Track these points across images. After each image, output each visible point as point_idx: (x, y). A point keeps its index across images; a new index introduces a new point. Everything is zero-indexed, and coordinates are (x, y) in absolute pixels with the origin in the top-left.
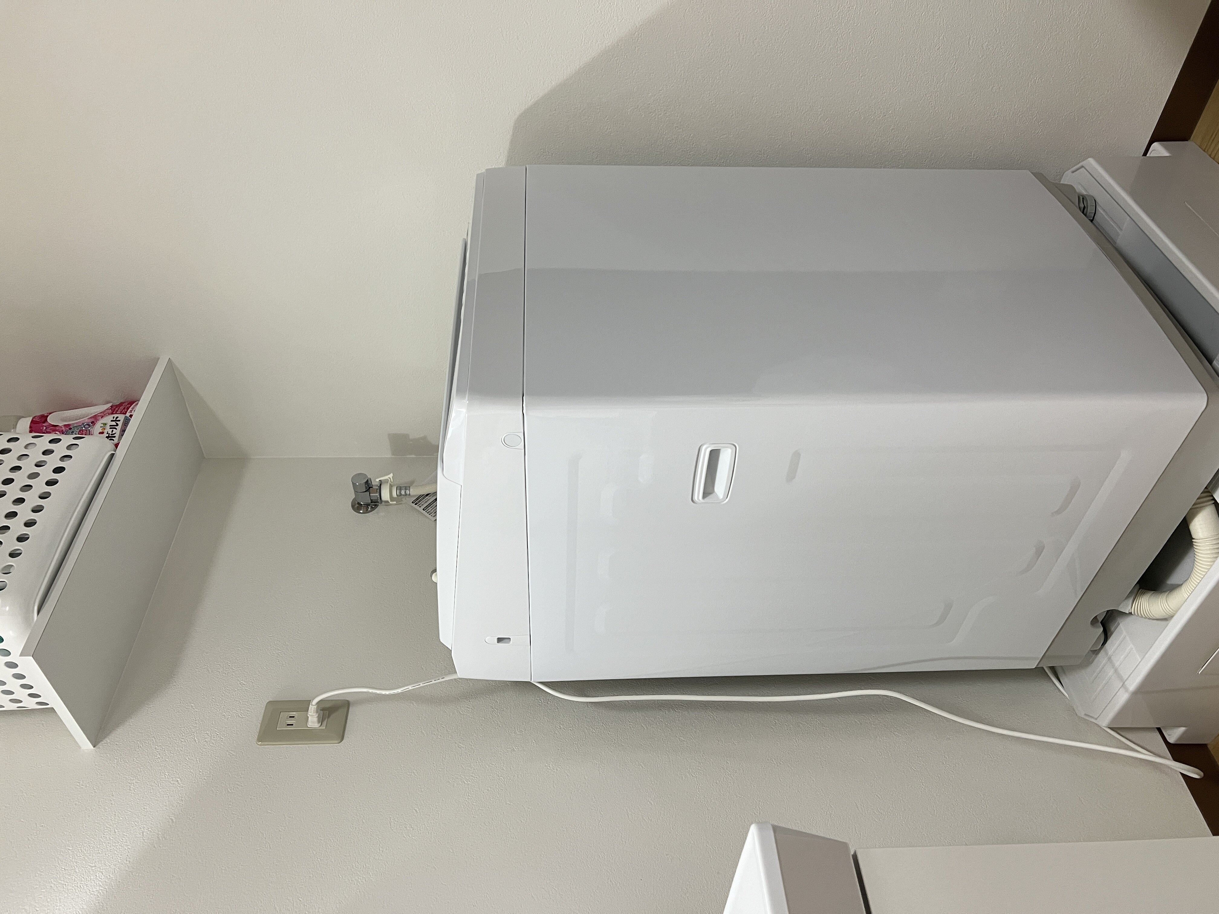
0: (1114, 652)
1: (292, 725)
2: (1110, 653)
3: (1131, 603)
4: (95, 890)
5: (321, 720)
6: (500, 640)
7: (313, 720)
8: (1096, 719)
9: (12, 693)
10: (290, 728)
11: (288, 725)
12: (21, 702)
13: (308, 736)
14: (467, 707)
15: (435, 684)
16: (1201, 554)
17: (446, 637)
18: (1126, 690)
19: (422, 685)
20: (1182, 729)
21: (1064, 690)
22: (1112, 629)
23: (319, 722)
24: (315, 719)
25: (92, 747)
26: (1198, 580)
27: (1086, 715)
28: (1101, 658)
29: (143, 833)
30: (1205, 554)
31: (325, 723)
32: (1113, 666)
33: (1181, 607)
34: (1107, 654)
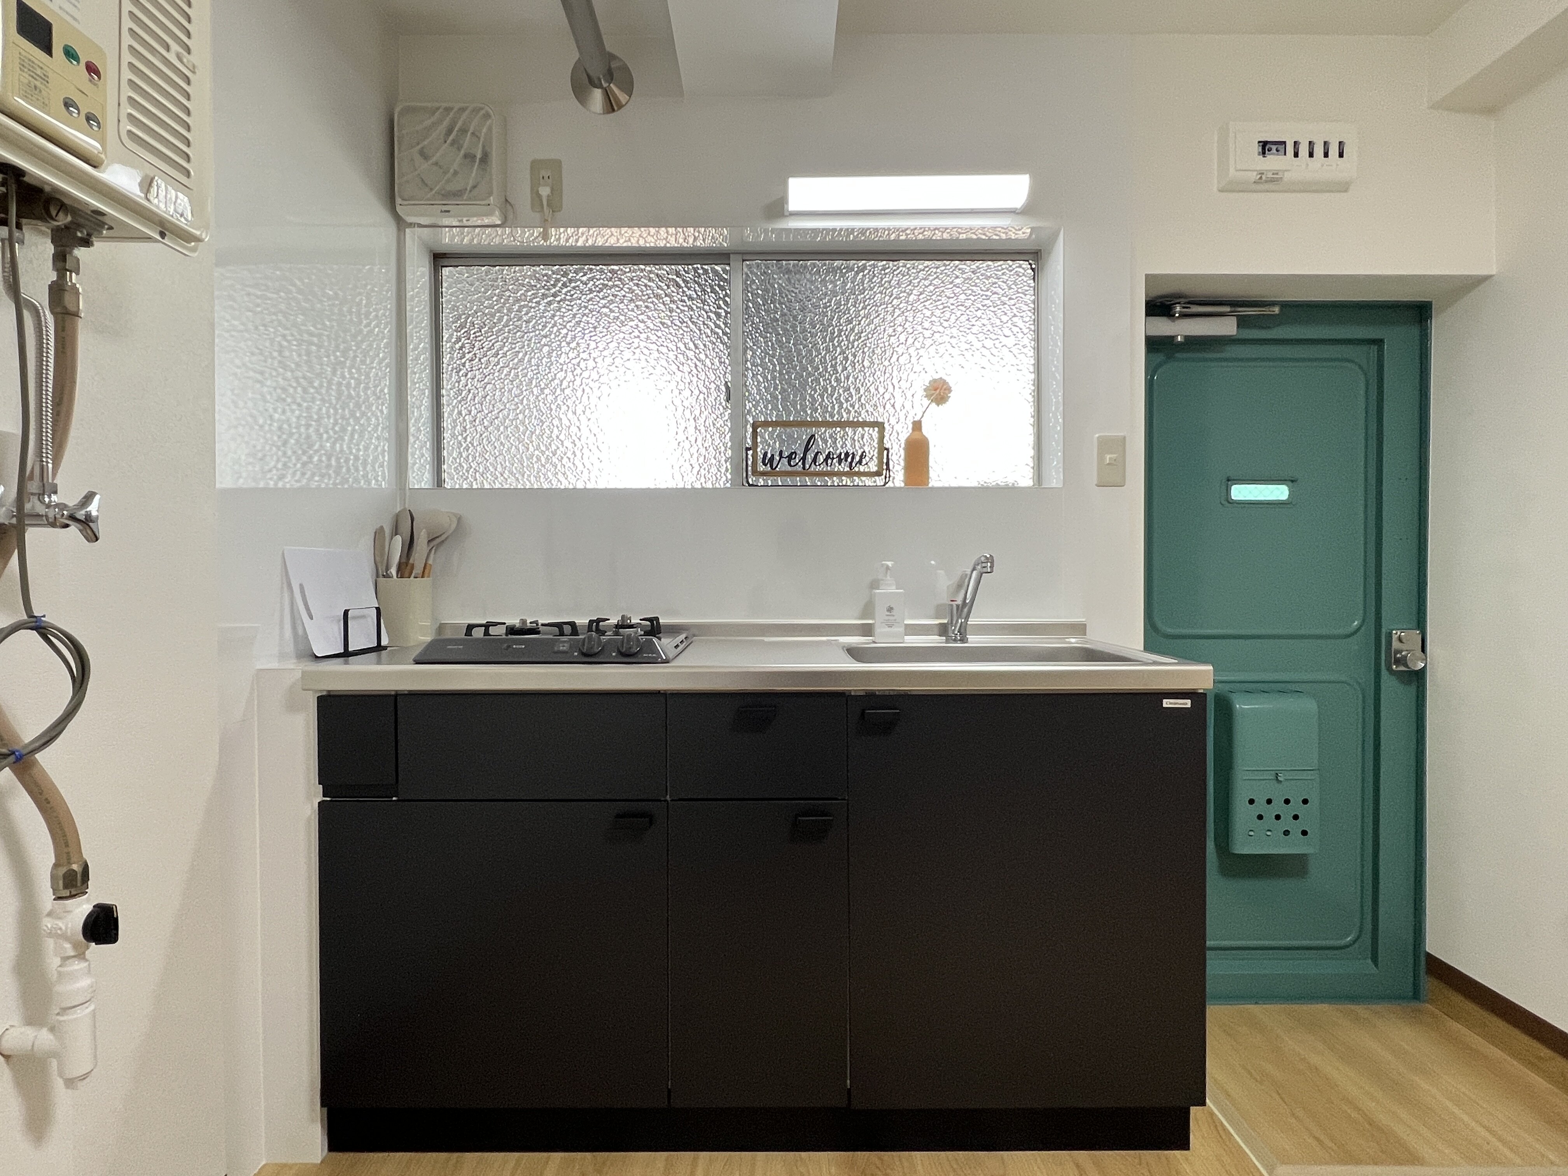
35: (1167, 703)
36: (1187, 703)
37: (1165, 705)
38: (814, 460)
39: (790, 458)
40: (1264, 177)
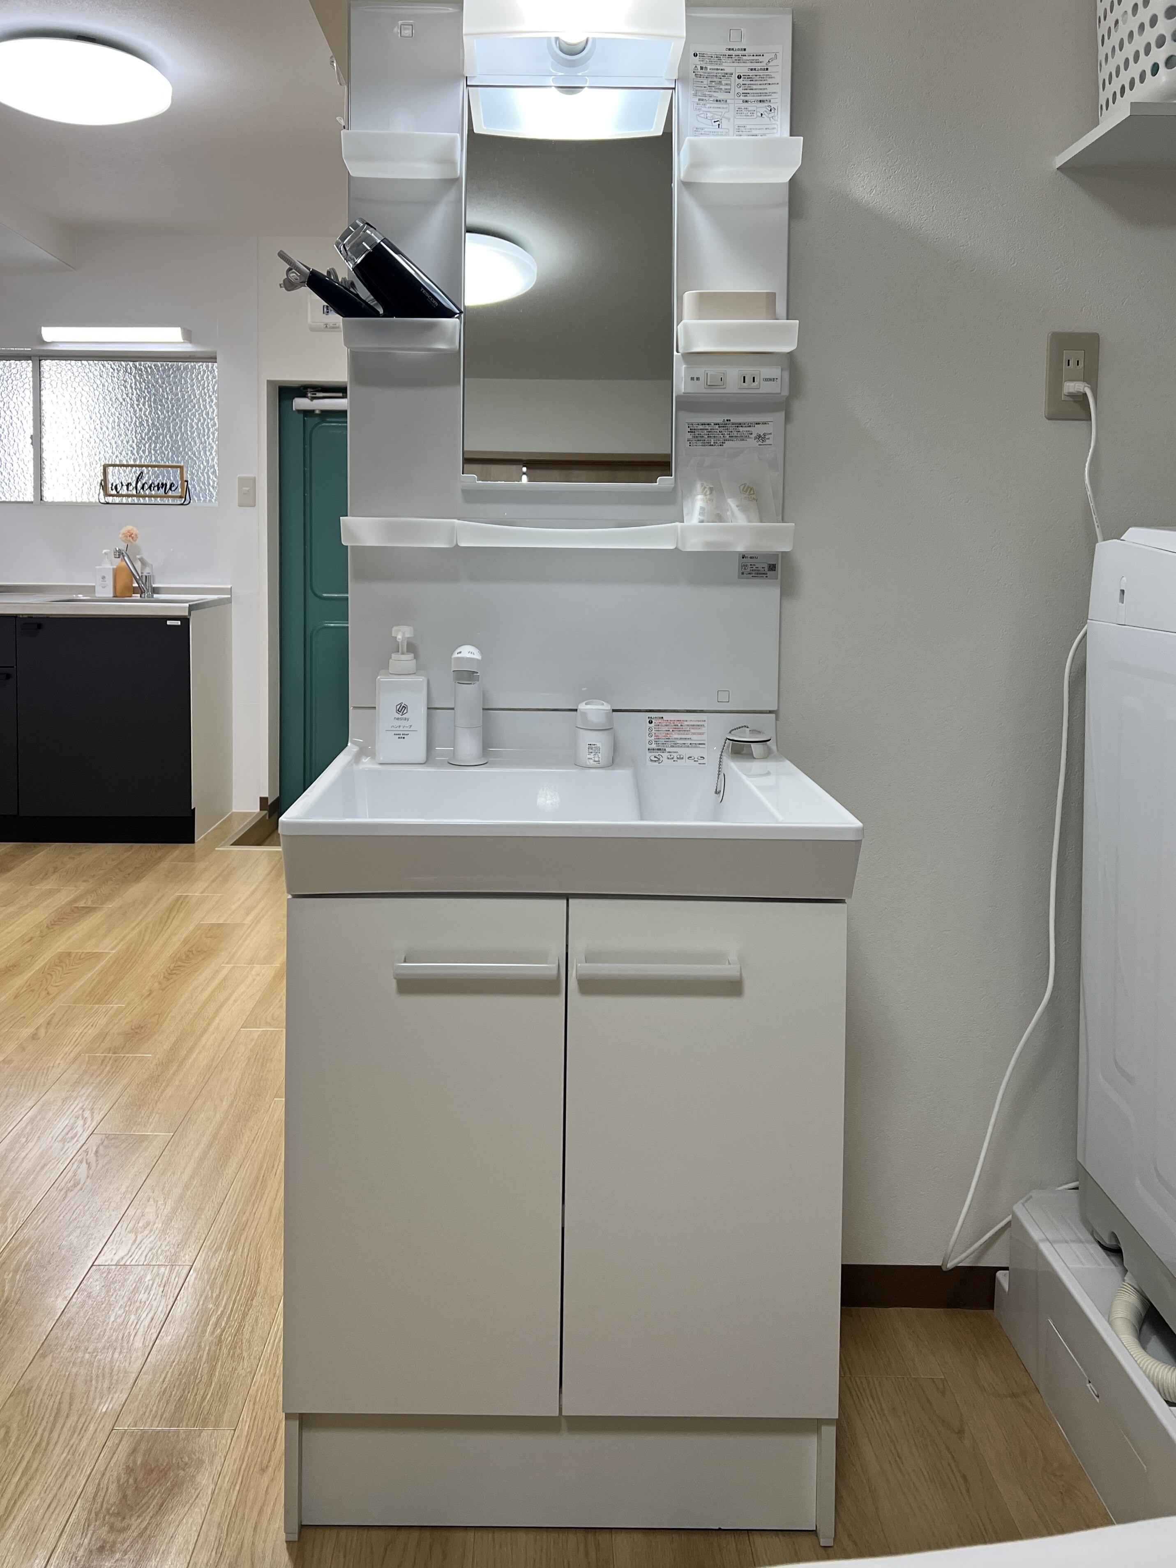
0: (1087, 1249)
1: (1069, 365)
2: (1088, 1245)
3: (1133, 1285)
4: (911, 218)
5: (1071, 395)
6: (1123, 592)
7: (1072, 387)
8: (1023, 1204)
9: (1126, 69)
10: (1065, 363)
11: (1069, 361)
12: (1117, 76)
13: (1055, 381)
14: (1079, 545)
15: (1092, 517)
16: (1160, 1369)
17: (1134, 534)
18: (1042, 1241)
19: (1091, 505)
20: (1006, 1287)
21: (1066, 1189)
22: (1113, 1258)
23: (1069, 393)
24: (1071, 390)
25: (1057, 167)
26: (1136, 1357)
27: (1031, 1197)
28: (1086, 1235)
29: (963, 246)
30: (1159, 1371)
31: (1068, 399)
32: (1073, 1241)
33: (1115, 1332)
34: (1088, 1242)
35: (169, 623)
36: (179, 623)
37: (168, 623)
38: (143, 488)
39: (128, 485)
40: (328, 326)
